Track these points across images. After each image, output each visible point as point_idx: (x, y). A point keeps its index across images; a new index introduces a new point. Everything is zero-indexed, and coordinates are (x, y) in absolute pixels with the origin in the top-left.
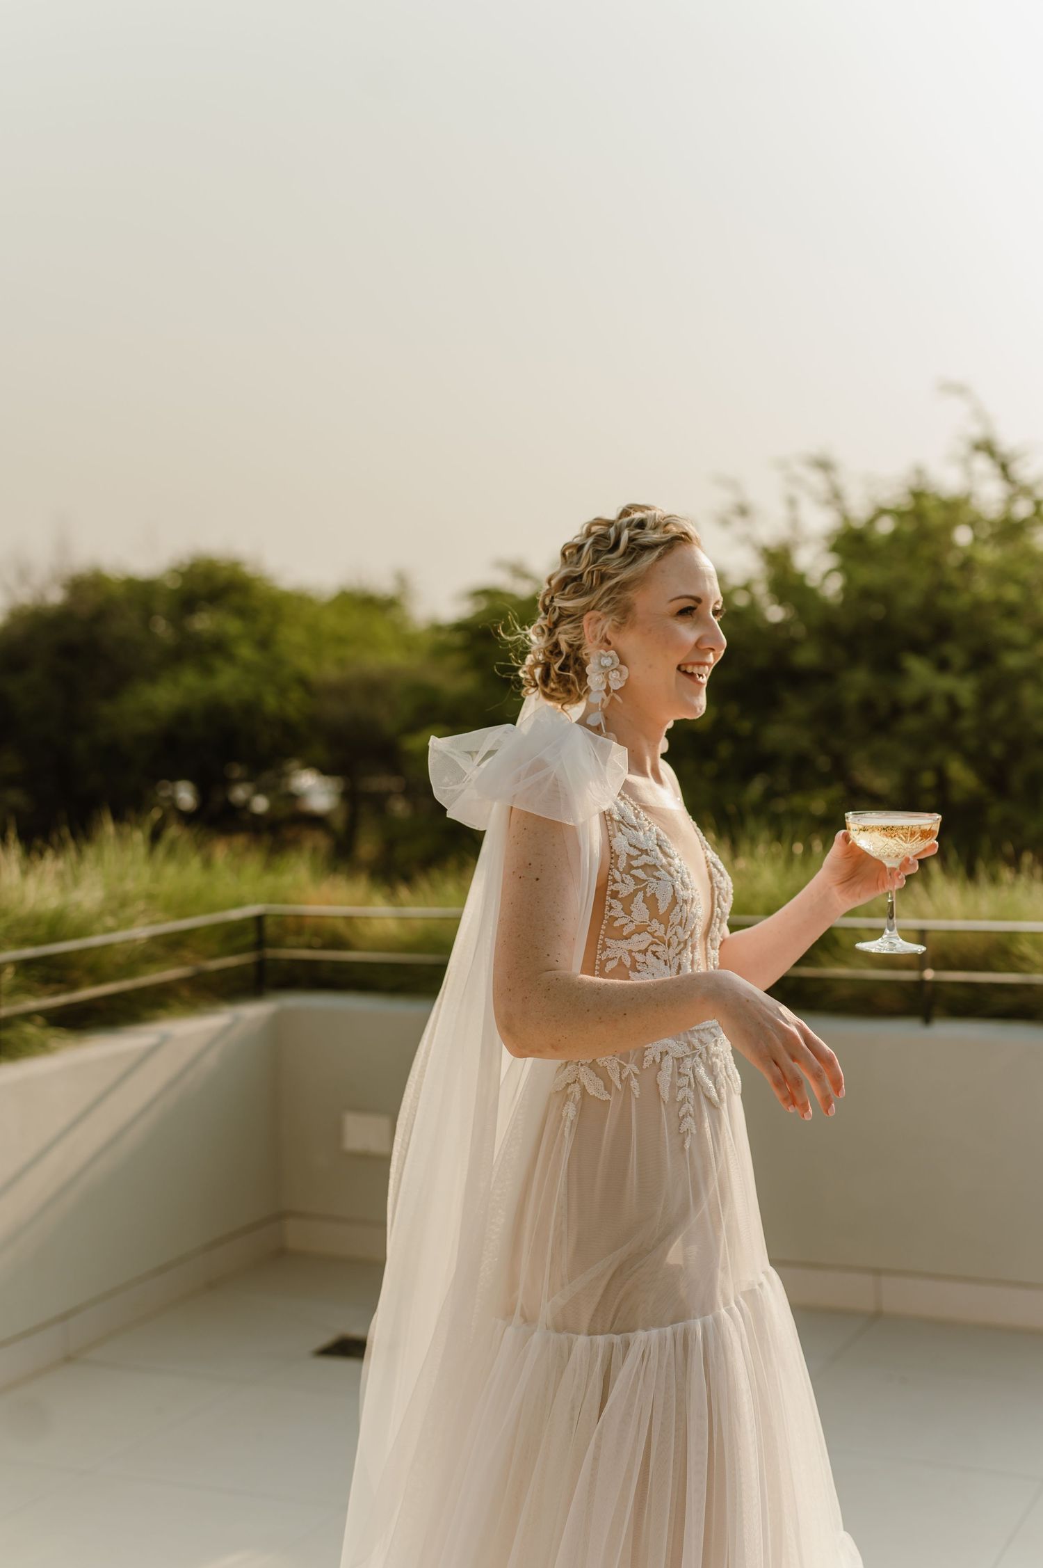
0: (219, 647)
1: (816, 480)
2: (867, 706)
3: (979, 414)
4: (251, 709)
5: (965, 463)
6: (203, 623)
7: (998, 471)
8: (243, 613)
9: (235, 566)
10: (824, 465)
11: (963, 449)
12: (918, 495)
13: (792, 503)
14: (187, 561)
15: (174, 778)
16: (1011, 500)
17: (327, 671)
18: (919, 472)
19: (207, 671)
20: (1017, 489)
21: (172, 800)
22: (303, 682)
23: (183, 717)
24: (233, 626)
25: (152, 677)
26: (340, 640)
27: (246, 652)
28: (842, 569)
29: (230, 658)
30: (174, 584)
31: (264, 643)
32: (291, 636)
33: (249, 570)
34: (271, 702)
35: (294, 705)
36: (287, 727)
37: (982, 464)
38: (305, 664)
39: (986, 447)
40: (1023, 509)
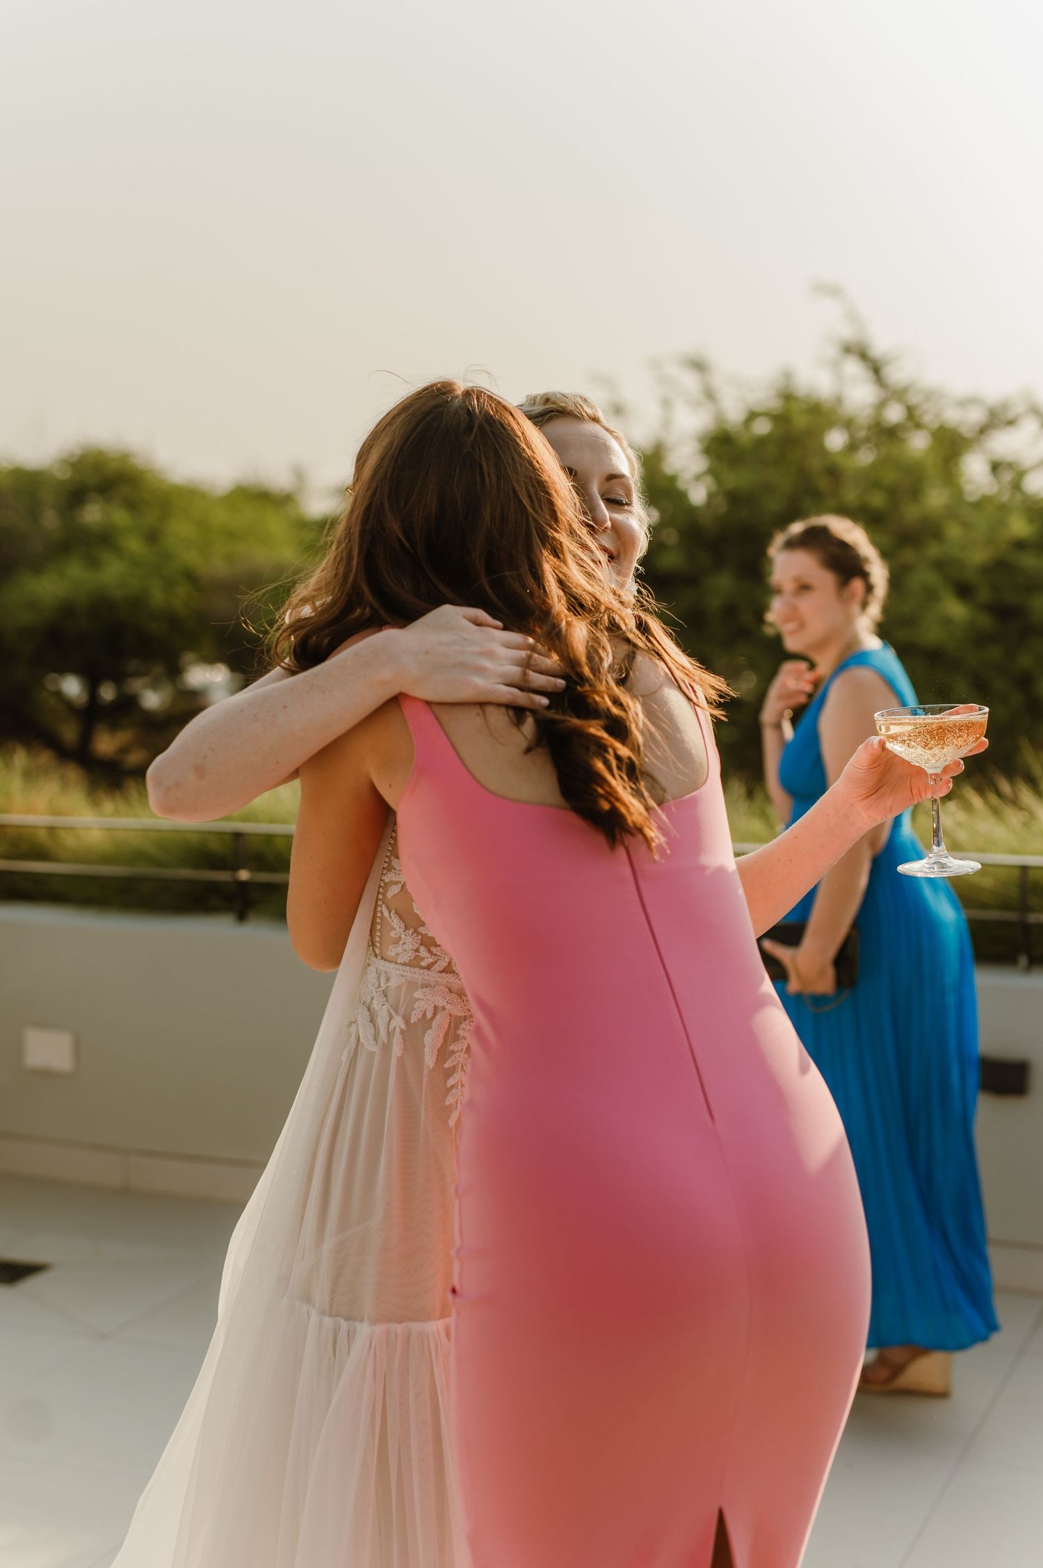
0: (105, 539)
1: (690, 381)
2: (730, 611)
3: (853, 317)
4: (137, 602)
5: (836, 365)
6: (93, 514)
7: (870, 375)
8: (132, 505)
9: (125, 457)
10: (699, 366)
11: (832, 352)
12: (788, 397)
13: (666, 404)
14: (78, 452)
15: (63, 670)
16: (881, 405)
17: (215, 565)
18: (788, 376)
19: (94, 563)
20: (890, 393)
21: (59, 694)
22: (190, 576)
23: (67, 610)
24: (120, 517)
25: (37, 567)
26: (231, 535)
27: (134, 545)
28: (712, 472)
29: (118, 551)
30: (64, 475)
31: (152, 537)
32: (179, 530)
33: (139, 462)
34: (157, 596)
35: (181, 598)
36: (173, 621)
37: (853, 368)
38: (192, 558)
39: (859, 352)
40: (894, 414)
